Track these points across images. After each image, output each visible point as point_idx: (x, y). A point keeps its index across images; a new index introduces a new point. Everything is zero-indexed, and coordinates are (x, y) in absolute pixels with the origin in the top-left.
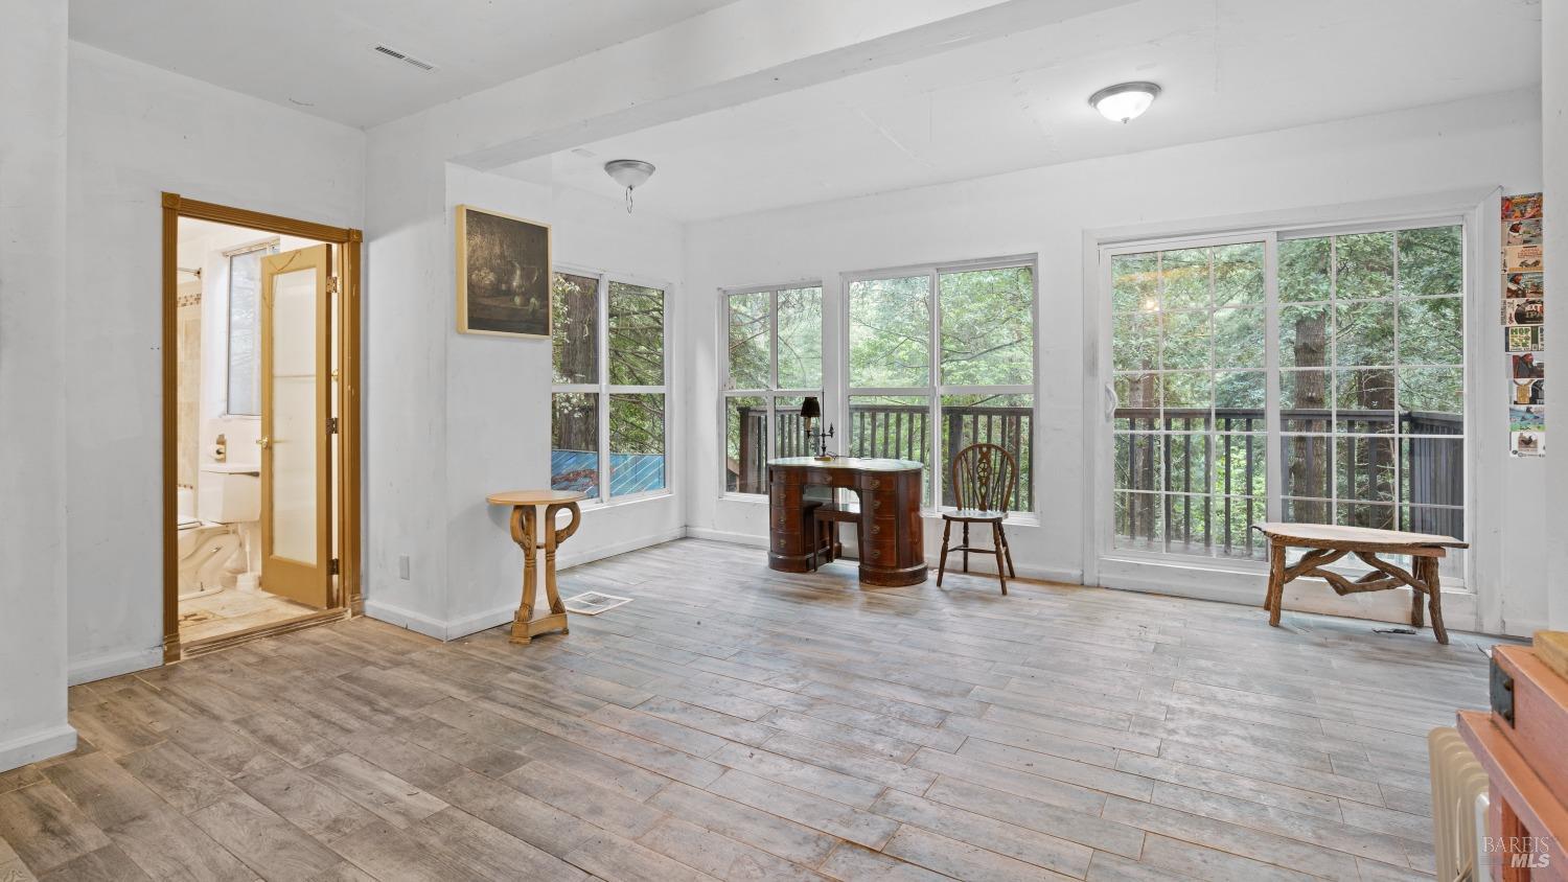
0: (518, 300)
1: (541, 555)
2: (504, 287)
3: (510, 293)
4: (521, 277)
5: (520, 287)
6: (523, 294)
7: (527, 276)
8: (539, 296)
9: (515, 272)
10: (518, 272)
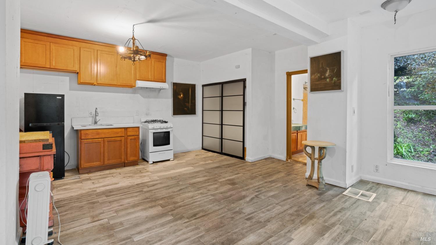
0: (328, 80)
1: (316, 162)
2: (323, 77)
3: (325, 78)
4: (330, 72)
5: (329, 75)
6: (330, 77)
7: (332, 71)
8: (337, 77)
9: (327, 71)
10: (328, 71)
